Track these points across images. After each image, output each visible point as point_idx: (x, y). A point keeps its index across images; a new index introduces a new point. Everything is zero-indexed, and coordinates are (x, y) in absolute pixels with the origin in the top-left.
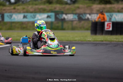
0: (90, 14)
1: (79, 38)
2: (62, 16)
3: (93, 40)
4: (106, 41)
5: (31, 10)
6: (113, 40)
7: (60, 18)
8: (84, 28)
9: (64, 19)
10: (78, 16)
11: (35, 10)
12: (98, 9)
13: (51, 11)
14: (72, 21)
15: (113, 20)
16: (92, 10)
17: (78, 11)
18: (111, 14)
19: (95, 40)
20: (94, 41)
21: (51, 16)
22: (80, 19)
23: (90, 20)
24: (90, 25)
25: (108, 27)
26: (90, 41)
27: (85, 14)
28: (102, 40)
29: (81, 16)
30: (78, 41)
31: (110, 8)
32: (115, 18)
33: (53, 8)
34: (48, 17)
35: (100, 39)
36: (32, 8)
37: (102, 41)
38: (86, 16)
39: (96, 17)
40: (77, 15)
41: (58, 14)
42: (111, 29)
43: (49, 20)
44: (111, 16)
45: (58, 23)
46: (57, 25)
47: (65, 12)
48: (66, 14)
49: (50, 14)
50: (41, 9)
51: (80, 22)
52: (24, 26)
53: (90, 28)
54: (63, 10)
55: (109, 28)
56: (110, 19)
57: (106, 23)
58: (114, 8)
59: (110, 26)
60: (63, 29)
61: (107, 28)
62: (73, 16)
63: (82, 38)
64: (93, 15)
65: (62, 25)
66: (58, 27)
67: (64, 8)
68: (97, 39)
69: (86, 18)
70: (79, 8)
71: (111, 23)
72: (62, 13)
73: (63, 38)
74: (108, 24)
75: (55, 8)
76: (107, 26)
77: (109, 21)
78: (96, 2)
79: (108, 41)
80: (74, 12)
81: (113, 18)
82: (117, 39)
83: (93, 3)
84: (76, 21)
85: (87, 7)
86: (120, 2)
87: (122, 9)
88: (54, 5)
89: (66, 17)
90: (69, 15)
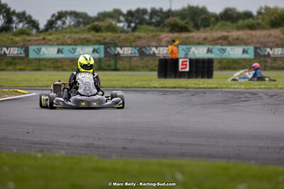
0: (157, 47)
1: (141, 84)
2: (115, 50)
3: (161, 86)
4: (179, 87)
5: (69, 42)
6: (190, 85)
7: (112, 53)
8: (148, 67)
9: (119, 54)
10: (138, 50)
11: (75, 41)
12: (168, 39)
13: (99, 43)
14: (130, 58)
15: (191, 55)
16: (160, 40)
17: (139, 43)
18: (189, 47)
19: (163, 86)
20: (162, 88)
21: (99, 50)
22: (142, 54)
23: (157, 55)
24: (157, 63)
25: (184, 66)
26: (156, 87)
27: (149, 46)
28: (174, 85)
29: (144, 49)
30: (138, 88)
31: (187, 38)
32: (194, 53)
33: (102, 38)
34: (94, 51)
35: (171, 85)
36: (70, 38)
37: (175, 88)
38: (151, 50)
39: (165, 52)
40: (137, 48)
41: (110, 47)
42: (187, 69)
43: (97, 55)
44: (189, 50)
45: (109, 60)
46: (108, 63)
47: (119, 45)
48: (121, 48)
49: (96, 47)
50: (84, 39)
51: (142, 59)
52: (59, 64)
53: (157, 69)
54: (117, 41)
55: (185, 68)
56: (187, 54)
57: (180, 61)
58: (192, 37)
59: (186, 65)
60: (116, 70)
61: (182, 68)
62: (132, 50)
63: (144, 82)
64: (161, 49)
65: (116, 64)
66: (109, 66)
67: (119, 37)
68: (167, 85)
69: (152, 52)
70: (140, 38)
71: (188, 60)
72: (116, 46)
73: (116, 83)
74: (183, 62)
75: (105, 39)
76: (182, 65)
77: (185, 58)
78: (166, 29)
79: (183, 88)
80: (134, 44)
81: (191, 53)
82: (196, 84)
83: (162, 31)
84: (136, 57)
85: (152, 37)
86: (202, 29)
87: (205, 39)
88: (103, 34)
89: (121, 52)
90: (126, 49)
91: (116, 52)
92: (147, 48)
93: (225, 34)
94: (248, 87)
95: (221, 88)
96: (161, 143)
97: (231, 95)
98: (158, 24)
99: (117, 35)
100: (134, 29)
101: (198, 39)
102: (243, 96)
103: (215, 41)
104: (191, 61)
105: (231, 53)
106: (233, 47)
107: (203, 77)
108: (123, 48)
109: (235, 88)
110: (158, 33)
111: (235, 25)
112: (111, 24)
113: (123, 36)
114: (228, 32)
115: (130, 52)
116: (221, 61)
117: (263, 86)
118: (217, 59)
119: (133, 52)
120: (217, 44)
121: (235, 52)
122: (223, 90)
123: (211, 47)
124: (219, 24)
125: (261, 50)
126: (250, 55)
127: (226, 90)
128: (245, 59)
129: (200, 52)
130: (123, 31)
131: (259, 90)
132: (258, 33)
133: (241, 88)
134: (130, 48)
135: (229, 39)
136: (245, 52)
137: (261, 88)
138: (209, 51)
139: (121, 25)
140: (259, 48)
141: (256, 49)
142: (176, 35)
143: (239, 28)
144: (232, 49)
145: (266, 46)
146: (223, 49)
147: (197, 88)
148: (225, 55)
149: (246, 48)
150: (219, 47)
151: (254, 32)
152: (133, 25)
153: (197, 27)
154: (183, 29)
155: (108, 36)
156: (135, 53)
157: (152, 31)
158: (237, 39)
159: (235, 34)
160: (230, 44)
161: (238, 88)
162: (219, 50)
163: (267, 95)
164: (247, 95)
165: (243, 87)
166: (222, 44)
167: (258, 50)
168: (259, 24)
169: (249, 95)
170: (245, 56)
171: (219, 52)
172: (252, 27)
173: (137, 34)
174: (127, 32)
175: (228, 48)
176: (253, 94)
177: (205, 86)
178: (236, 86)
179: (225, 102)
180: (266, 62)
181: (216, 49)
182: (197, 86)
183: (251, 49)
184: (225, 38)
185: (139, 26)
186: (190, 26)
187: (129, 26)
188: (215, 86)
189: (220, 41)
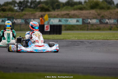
0: (34, 19)
2: (13, 20)
6: (50, 38)
10: (25, 21)
12: (40, 15)
13: (5, 17)
14: (20, 24)
17: (25, 17)
22: (26, 23)
25: (47, 29)
27: (30, 19)
29: (27, 20)
32: (52, 22)
33: (6, 15)
41: (10, 19)
42: (49, 30)
44: (50, 20)
47: (15, 18)
49: (4, 19)
51: (26, 25)
54: (14, 16)
55: (48, 29)
56: (48, 23)
57: (45, 26)
58: (52, 14)
59: (48, 28)
61: (46, 30)
64: (36, 20)
67: (15, 14)
70: (25, 14)
71: (49, 25)
72: (13, 18)
74: (47, 26)
75: (8, 15)
76: (46, 28)
77: (48, 24)
78: (39, 10)
79: (47, 39)
80: (22, 18)
81: (51, 22)
82: (53, 37)
83: (36, 11)
84: (23, 24)
85: (31, 14)
86: (56, 10)
87: (58, 15)
88: (7, 13)
89: (16, 22)
90: (18, 20)
91: (14, 22)
92: (29, 20)
93: (68, 12)
94: (79, 39)
95: (65, 39)
96: (35, 66)
97: (71, 42)
98: (34, 8)
99: (14, 13)
100: (22, 10)
101: (54, 15)
102: (76, 43)
103: (63, 16)
104: (51, 26)
105: (71, 22)
106: (72, 19)
107: (57, 34)
108: (17, 20)
109: (72, 39)
110: (34, 12)
111: (73, 8)
112: (11, 8)
113: (17, 13)
114: (69, 11)
115: (20, 22)
116: (65, 26)
117: (86, 38)
118: (64, 25)
119: (22, 21)
120: (64, 17)
121: (73, 22)
122: (67, 40)
123: (61, 19)
124: (65, 7)
125: (85, 20)
126: (80, 23)
127: (68, 40)
128: (77, 25)
129: (55, 21)
130: (17, 11)
131: (84, 40)
132: (84, 12)
133: (75, 39)
134: (20, 20)
135: (70, 15)
136: (77, 21)
137: (86, 39)
138: (60, 21)
139: (16, 8)
140: (85, 19)
141: (83, 20)
142: (43, 13)
143: (75, 10)
144: (71, 20)
145: (88, 18)
146: (66, 20)
147: (54, 39)
148: (68, 23)
149: (78, 19)
150: (65, 19)
151: (82, 12)
152: (22, 8)
153: (54, 9)
154: (47, 10)
155: (10, 13)
156: (23, 22)
157: (31, 11)
158: (74, 15)
159: (73, 12)
160: (70, 17)
161: (74, 39)
162: (65, 20)
163: (88, 42)
164: (78, 42)
165: (76, 38)
166: (66, 18)
167: (84, 21)
168: (84, 8)
169: (80, 43)
170: (78, 23)
171: (64, 22)
172: (81, 9)
173: (24, 12)
174: (19, 12)
175: (69, 20)
176: (81, 42)
177: (58, 38)
178: (73, 38)
179: (67, 46)
180: (88, 26)
181: (63, 20)
182: (53, 38)
183: (81, 20)
184: (68, 14)
185: (25, 9)
186: (51, 9)
187: (20, 9)
188: (62, 38)
189: (65, 16)
